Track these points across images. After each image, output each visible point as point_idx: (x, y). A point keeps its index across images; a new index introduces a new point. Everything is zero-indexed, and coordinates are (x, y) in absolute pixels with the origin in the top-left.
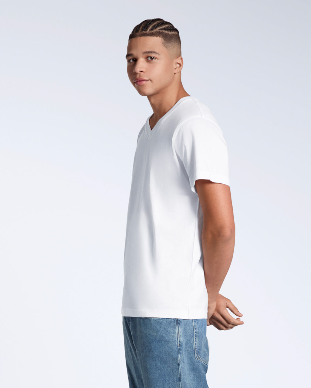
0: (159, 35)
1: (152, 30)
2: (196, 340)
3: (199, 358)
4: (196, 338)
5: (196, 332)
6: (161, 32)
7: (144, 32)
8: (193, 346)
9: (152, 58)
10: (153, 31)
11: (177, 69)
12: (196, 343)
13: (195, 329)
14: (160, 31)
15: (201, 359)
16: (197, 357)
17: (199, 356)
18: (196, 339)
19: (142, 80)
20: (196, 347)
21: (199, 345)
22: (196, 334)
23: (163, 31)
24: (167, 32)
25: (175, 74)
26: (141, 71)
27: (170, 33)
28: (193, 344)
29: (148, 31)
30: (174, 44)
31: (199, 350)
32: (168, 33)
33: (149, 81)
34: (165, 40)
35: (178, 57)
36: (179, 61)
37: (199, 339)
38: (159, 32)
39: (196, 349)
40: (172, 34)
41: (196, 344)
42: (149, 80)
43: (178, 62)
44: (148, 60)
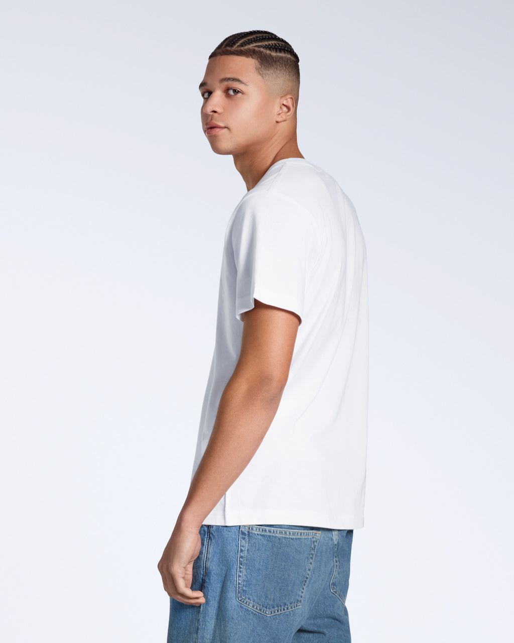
0: (251, 55)
1: (242, 45)
2: (242, 570)
3: (242, 601)
4: (241, 566)
5: (241, 557)
6: (257, 52)
7: (228, 48)
8: (235, 579)
9: (236, 92)
10: (242, 48)
11: (281, 115)
12: (241, 574)
13: (242, 551)
14: (256, 49)
15: (246, 603)
16: (240, 599)
17: (244, 598)
18: (240, 568)
19: (215, 126)
20: (240, 582)
21: (246, 579)
22: (241, 559)
23: (262, 49)
24: (268, 52)
25: (277, 122)
26: (215, 112)
27: (274, 54)
28: (235, 576)
29: (235, 48)
30: (279, 72)
31: (246, 586)
32: (270, 54)
33: (226, 129)
34: (261, 64)
35: (285, 96)
36: (287, 102)
37: (246, 570)
38: (254, 50)
39: (239, 584)
40: (278, 56)
41: (240, 576)
42: (225, 127)
43: (285, 103)
44: (228, 94)
